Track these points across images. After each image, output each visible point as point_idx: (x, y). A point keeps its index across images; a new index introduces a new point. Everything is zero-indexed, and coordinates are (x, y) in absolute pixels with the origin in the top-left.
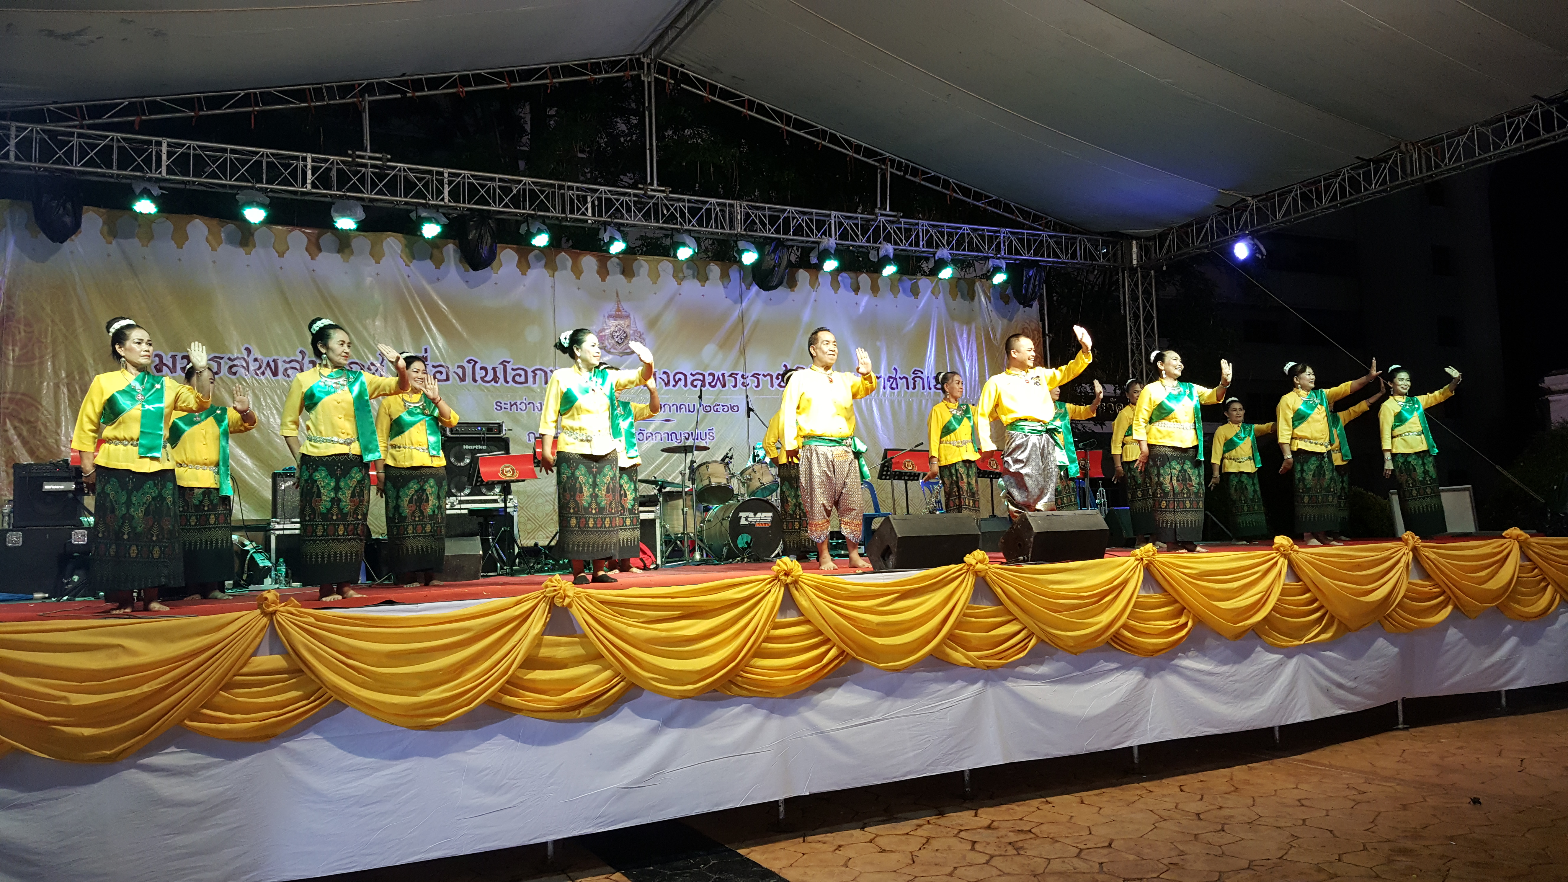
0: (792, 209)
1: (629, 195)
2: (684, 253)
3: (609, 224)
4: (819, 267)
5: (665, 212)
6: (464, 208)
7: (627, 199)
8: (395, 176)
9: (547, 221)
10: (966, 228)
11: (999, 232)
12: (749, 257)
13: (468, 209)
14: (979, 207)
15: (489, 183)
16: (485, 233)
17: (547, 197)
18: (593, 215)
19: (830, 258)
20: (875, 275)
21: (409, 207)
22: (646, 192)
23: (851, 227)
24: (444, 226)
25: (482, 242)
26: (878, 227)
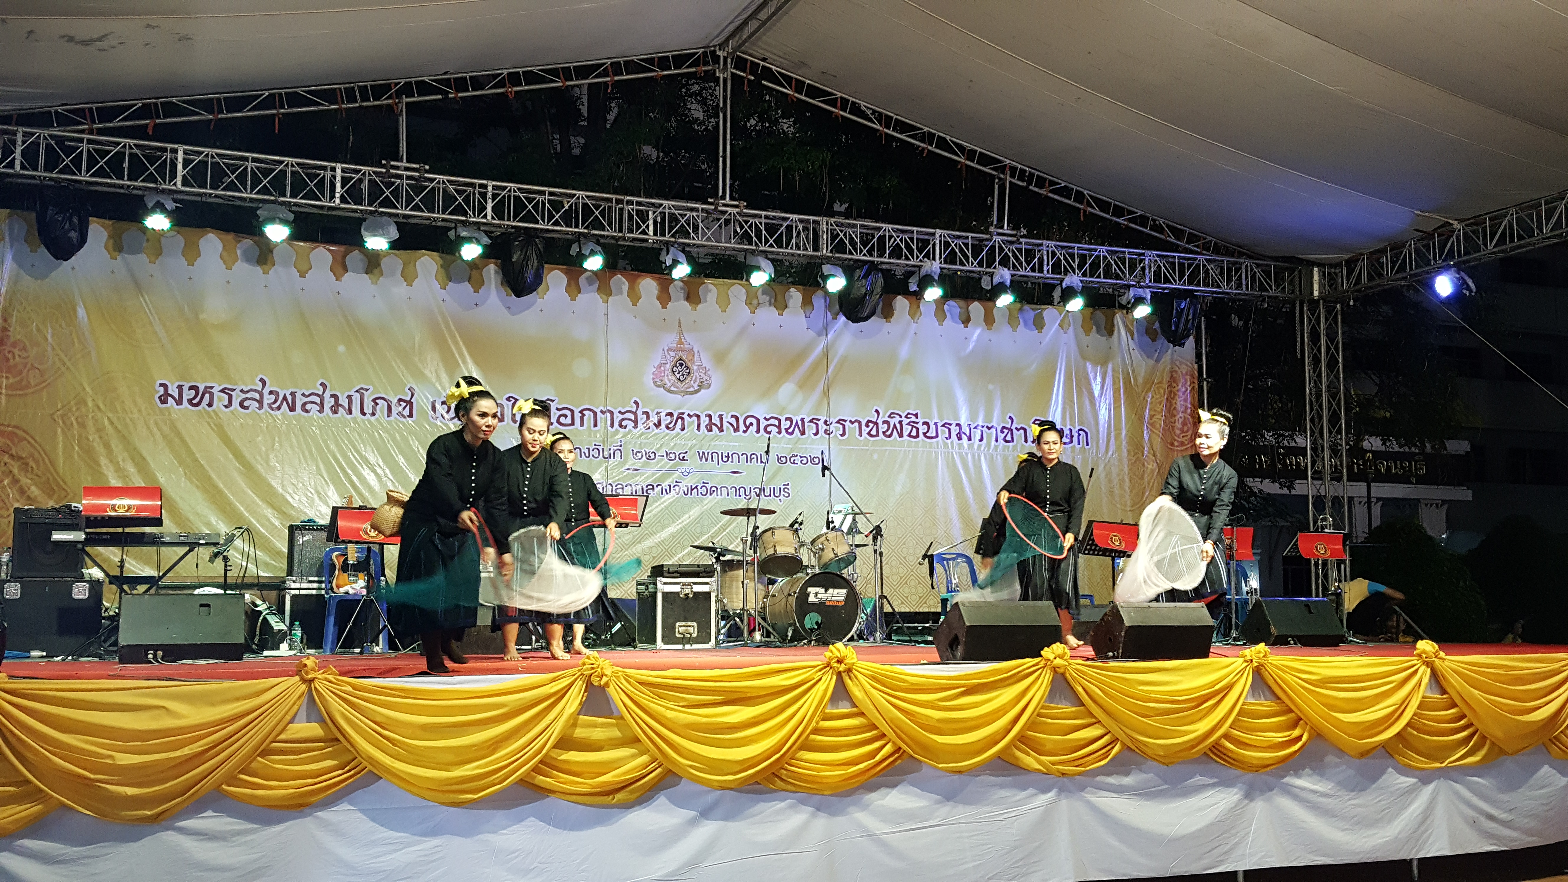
0: (890, 226)
1: (697, 210)
2: (759, 278)
3: (673, 244)
4: (918, 295)
5: (738, 230)
6: (508, 225)
7: (695, 214)
8: (433, 188)
9: (601, 240)
10: (1102, 250)
11: (1143, 254)
12: (836, 284)
13: (513, 227)
14: (1120, 224)
15: (538, 197)
16: (531, 254)
17: (602, 213)
18: (655, 234)
19: (933, 285)
20: (990, 304)
21: (448, 224)
22: (716, 208)
23: (961, 250)
24: (485, 247)
25: (527, 265)
26: (993, 247)
